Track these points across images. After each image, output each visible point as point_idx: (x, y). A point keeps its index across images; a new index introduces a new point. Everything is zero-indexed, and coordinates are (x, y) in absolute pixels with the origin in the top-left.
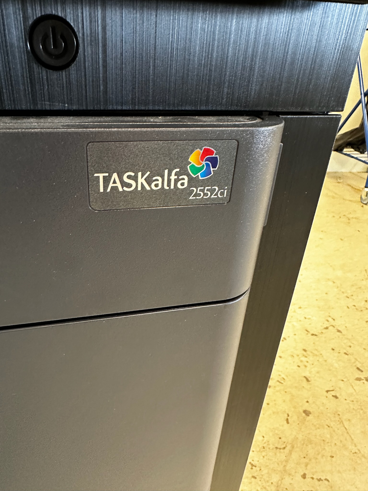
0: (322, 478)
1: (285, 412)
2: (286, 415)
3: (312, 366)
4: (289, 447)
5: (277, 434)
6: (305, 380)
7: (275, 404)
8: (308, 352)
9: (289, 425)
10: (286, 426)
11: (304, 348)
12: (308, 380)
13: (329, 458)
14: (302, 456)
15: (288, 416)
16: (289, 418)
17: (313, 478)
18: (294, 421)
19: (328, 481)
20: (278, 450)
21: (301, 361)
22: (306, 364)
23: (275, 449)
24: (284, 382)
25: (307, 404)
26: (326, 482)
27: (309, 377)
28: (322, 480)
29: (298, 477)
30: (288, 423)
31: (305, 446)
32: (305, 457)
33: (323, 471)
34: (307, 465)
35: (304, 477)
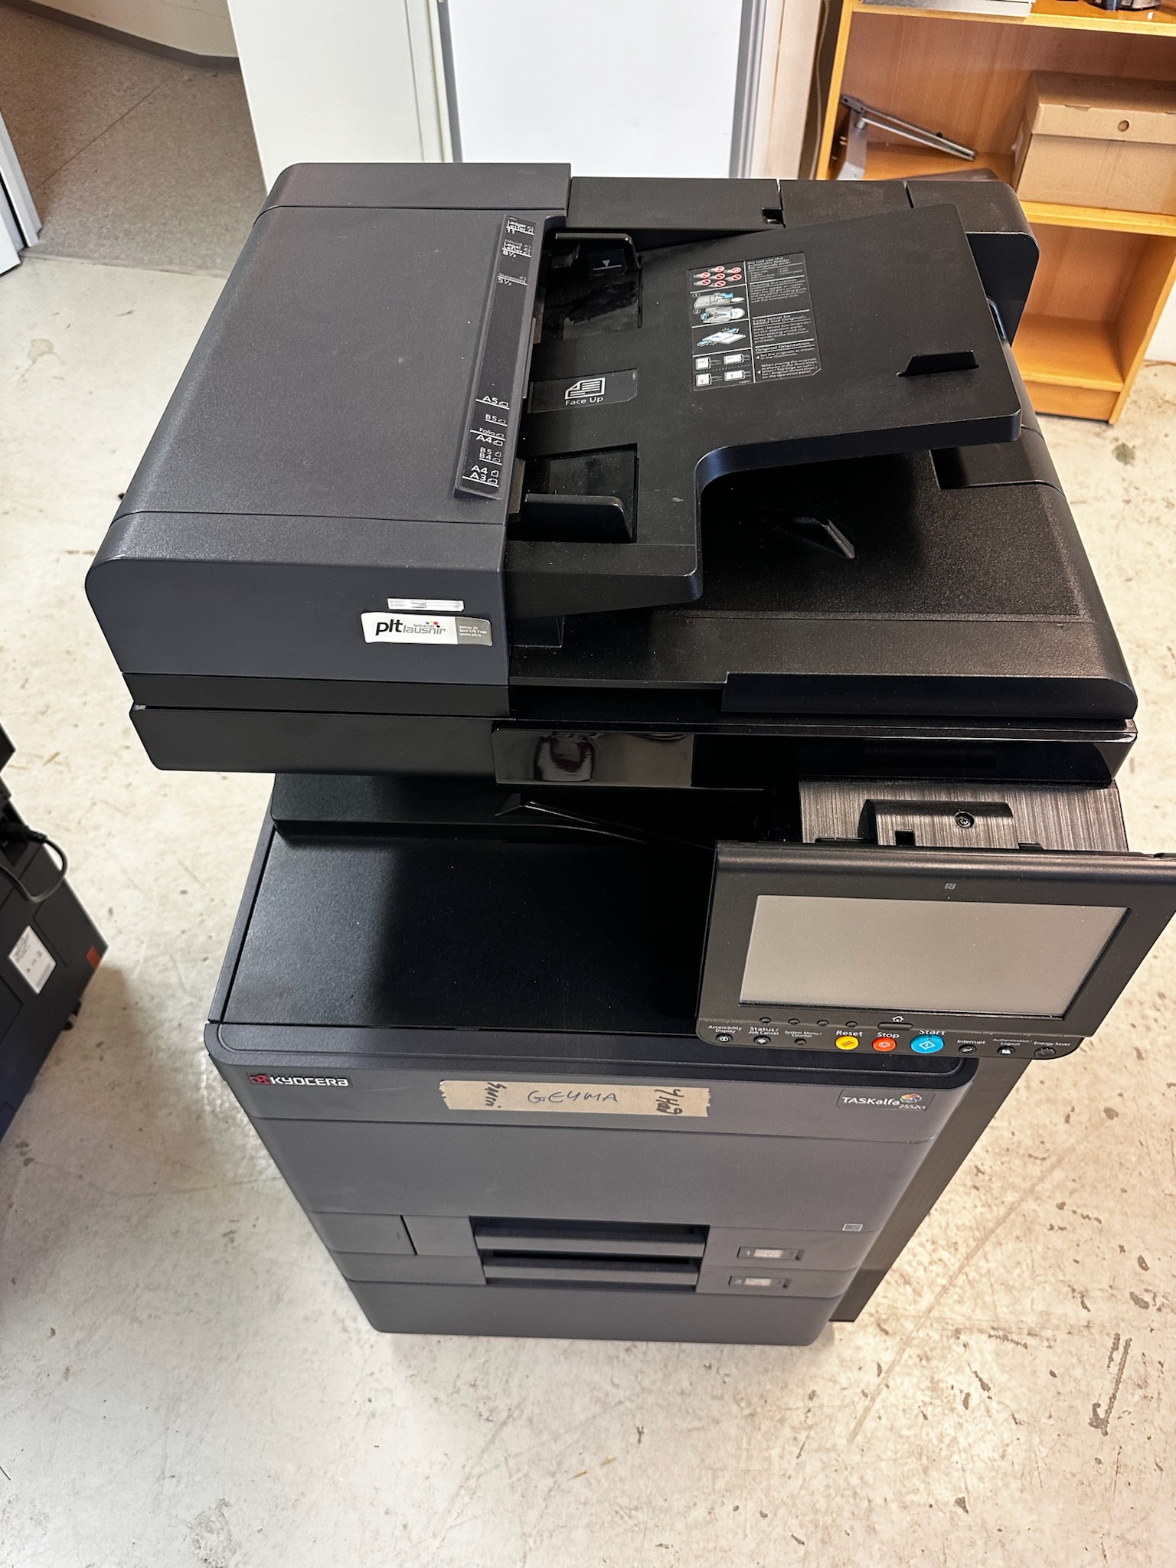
0: (1090, 1216)
1: (1070, 1103)
2: (1070, 1109)
3: (1164, 1031)
4: (1053, 1159)
5: (1040, 1135)
6: (1135, 1054)
7: (1056, 1086)
8: (1167, 1001)
9: (1068, 1125)
10: (1062, 1127)
11: (1163, 991)
12: (1140, 1056)
13: (1118, 1191)
14: (1071, 1178)
15: (1073, 1110)
16: (1071, 1114)
17: (1075, 1212)
18: (1080, 1123)
19: (1100, 1222)
20: (1032, 1159)
21: (1144, 1017)
22: (1152, 1024)
23: (1026, 1158)
24: (1090, 1049)
25: (1120, 1098)
26: (1096, 1223)
27: (1146, 1051)
28: (1090, 1219)
29: (1051, 1206)
30: (1067, 1121)
31: (1082, 1164)
32: (1074, 1180)
33: (1097, 1207)
34: (1073, 1192)
35: (1061, 1206)
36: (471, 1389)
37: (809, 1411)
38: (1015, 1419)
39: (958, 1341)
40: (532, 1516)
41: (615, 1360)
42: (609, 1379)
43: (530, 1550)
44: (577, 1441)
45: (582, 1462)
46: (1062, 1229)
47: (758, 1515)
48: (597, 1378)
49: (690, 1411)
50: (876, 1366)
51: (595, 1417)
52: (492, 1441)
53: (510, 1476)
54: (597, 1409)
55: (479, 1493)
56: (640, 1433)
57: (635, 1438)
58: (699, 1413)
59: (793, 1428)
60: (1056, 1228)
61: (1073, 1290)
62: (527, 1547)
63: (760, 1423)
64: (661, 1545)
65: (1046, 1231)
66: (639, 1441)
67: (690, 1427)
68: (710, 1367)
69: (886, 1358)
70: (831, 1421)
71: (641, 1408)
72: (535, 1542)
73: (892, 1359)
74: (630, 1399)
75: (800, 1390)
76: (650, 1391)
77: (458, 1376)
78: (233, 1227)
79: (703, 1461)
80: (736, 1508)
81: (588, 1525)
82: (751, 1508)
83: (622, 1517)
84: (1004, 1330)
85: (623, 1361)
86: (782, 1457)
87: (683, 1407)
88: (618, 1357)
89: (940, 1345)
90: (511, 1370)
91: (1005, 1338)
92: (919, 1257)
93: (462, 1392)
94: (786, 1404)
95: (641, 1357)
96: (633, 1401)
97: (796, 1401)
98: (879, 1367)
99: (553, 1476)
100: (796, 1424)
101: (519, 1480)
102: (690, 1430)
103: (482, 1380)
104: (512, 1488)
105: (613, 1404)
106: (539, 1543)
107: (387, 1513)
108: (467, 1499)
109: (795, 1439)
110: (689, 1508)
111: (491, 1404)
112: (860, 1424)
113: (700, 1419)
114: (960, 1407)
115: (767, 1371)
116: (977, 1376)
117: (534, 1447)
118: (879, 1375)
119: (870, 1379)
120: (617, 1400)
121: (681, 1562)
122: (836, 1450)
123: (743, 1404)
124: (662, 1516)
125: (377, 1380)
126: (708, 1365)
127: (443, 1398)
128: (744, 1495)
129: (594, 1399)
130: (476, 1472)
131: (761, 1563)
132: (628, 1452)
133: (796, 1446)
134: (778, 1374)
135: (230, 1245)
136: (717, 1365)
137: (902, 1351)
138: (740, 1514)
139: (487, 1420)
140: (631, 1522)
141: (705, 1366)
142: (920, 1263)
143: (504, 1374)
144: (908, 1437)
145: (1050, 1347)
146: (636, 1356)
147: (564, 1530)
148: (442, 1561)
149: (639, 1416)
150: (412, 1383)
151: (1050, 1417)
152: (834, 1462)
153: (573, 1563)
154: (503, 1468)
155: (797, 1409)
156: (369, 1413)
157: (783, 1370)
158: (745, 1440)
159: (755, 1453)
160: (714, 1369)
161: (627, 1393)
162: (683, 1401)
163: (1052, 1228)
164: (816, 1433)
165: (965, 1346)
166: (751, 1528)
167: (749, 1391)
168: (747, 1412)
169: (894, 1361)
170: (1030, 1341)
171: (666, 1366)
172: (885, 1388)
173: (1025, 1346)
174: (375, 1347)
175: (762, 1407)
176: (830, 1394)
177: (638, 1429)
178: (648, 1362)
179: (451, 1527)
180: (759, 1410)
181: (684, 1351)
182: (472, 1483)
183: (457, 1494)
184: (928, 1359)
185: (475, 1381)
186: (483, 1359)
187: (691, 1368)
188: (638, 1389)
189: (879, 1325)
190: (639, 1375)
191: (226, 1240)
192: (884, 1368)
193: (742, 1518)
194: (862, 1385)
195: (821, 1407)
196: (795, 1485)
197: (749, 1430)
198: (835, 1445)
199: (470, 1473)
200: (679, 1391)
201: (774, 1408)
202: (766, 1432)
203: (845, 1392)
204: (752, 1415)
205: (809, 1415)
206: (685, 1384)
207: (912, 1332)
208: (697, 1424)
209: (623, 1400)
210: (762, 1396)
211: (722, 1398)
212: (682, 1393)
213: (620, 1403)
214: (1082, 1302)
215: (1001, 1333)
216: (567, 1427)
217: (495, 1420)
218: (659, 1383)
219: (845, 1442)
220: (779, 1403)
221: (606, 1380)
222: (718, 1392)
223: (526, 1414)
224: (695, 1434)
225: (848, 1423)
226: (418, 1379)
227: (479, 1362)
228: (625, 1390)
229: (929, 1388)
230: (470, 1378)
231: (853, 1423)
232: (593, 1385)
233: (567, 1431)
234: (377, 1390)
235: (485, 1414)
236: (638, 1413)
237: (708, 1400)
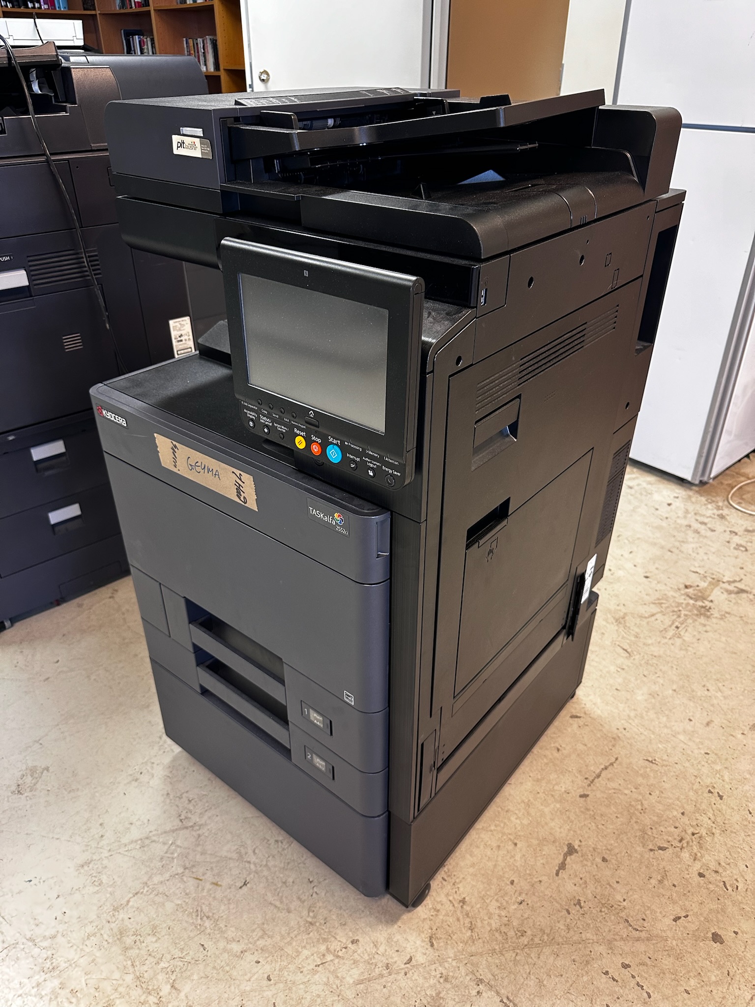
0: (645, 988)
1: (687, 911)
2: (683, 914)
4: (643, 935)
5: (645, 915)
7: (685, 894)
9: (674, 923)
10: (668, 921)
13: (682, 989)
14: (648, 955)
15: (686, 916)
16: (683, 918)
17: (633, 977)
18: (686, 927)
19: (650, 997)
20: (627, 924)
23: (622, 920)
25: (733, 934)
26: (645, 995)
28: (643, 989)
29: (618, 960)
30: (675, 920)
31: (666, 953)
32: (650, 958)
33: (654, 986)
34: (643, 964)
35: (625, 966)
36: (187, 802)
37: (346, 948)
39: (475, 987)
40: (157, 879)
41: (266, 841)
42: (254, 847)
43: (142, 893)
44: (211, 863)
45: (204, 874)
46: (614, 980)
47: (266, 976)
48: (249, 842)
49: (280, 894)
50: (408, 957)
51: (230, 859)
52: (173, 831)
53: (166, 853)
54: (235, 856)
55: (145, 849)
56: (245, 884)
57: (239, 884)
58: (284, 899)
59: (328, 949)
60: (610, 975)
62: (142, 890)
63: (311, 931)
64: (203, 945)
65: (600, 972)
66: (241, 888)
67: (273, 902)
68: (311, 882)
69: (420, 958)
70: (354, 963)
71: (257, 873)
72: (147, 891)
73: (423, 962)
74: (255, 864)
75: (351, 934)
76: (269, 869)
77: (187, 792)
79: (263, 924)
80: (258, 962)
81: (178, 905)
82: (266, 968)
83: (197, 916)
85: (270, 844)
86: (307, 958)
87: (278, 890)
88: (268, 840)
89: (461, 979)
90: (213, 808)
92: (492, 922)
93: (182, 800)
94: (335, 934)
95: (280, 850)
96: (256, 867)
97: (343, 937)
98: (411, 959)
99: (185, 869)
100: (332, 948)
101: (169, 857)
102: (271, 903)
103: (196, 802)
104: (162, 859)
105: (245, 860)
106: (148, 893)
107: (101, 825)
108: (138, 847)
109: (324, 955)
110: (234, 940)
111: (189, 815)
112: (369, 980)
113: (282, 902)
115: (341, 908)
117: (189, 849)
118: (405, 964)
119: (399, 961)
120: (249, 860)
121: (204, 963)
122: (341, 981)
123: (311, 914)
124: (216, 932)
125: (153, 767)
126: (311, 880)
127: (171, 796)
128: (268, 959)
129: (238, 851)
130: (154, 838)
131: (244, 1002)
132: (230, 888)
133: (321, 960)
134: (346, 915)
136: (315, 884)
137: (433, 963)
138: (257, 967)
139: (181, 820)
140: (199, 921)
141: (309, 879)
142: (489, 924)
143: (208, 806)
146: (278, 847)
147: (165, 897)
148: (102, 864)
149: (252, 876)
150: (165, 779)
152: (335, 986)
153: (154, 916)
154: (166, 847)
155: (339, 941)
156: (135, 778)
157: (351, 915)
158: (296, 932)
159: (294, 944)
160: (312, 885)
161: (257, 861)
162: (281, 887)
163: (607, 973)
164: (339, 963)
165: (478, 992)
166: (256, 979)
167: (321, 911)
168: (309, 919)
169: (422, 964)
171: (288, 863)
172: (403, 974)
175: (321, 924)
176: (366, 950)
177: (246, 881)
178: (281, 854)
179: (119, 853)
180: (318, 924)
181: (305, 864)
182: (147, 842)
183: (136, 841)
184: (446, 980)
185: (192, 799)
186: (205, 793)
187: (301, 874)
188: (264, 863)
189: (431, 938)
190: (271, 857)
192: (414, 962)
193: (255, 970)
194: (390, 961)
195: (354, 952)
196: (299, 977)
197: (302, 929)
198: (344, 978)
199: (150, 837)
200: (284, 881)
201: (327, 930)
202: (310, 938)
203: (376, 956)
204: (311, 923)
205: (344, 950)
206: (291, 880)
207: (450, 958)
208: (278, 904)
209: (252, 862)
210: (325, 919)
211: (303, 902)
212: (285, 883)
213: (249, 862)
216: (213, 853)
217: (184, 823)
218: (277, 869)
219: (351, 981)
220: (331, 930)
221: (252, 846)
222: (304, 898)
223: (200, 832)
224: (272, 908)
225: (362, 973)
226: (169, 780)
227: (202, 792)
228: (257, 859)
229: (431, 996)
230: (191, 797)
231: (366, 976)
232: (244, 843)
233: (211, 854)
234: (148, 771)
235: (183, 817)
236: (253, 874)
237: (295, 897)
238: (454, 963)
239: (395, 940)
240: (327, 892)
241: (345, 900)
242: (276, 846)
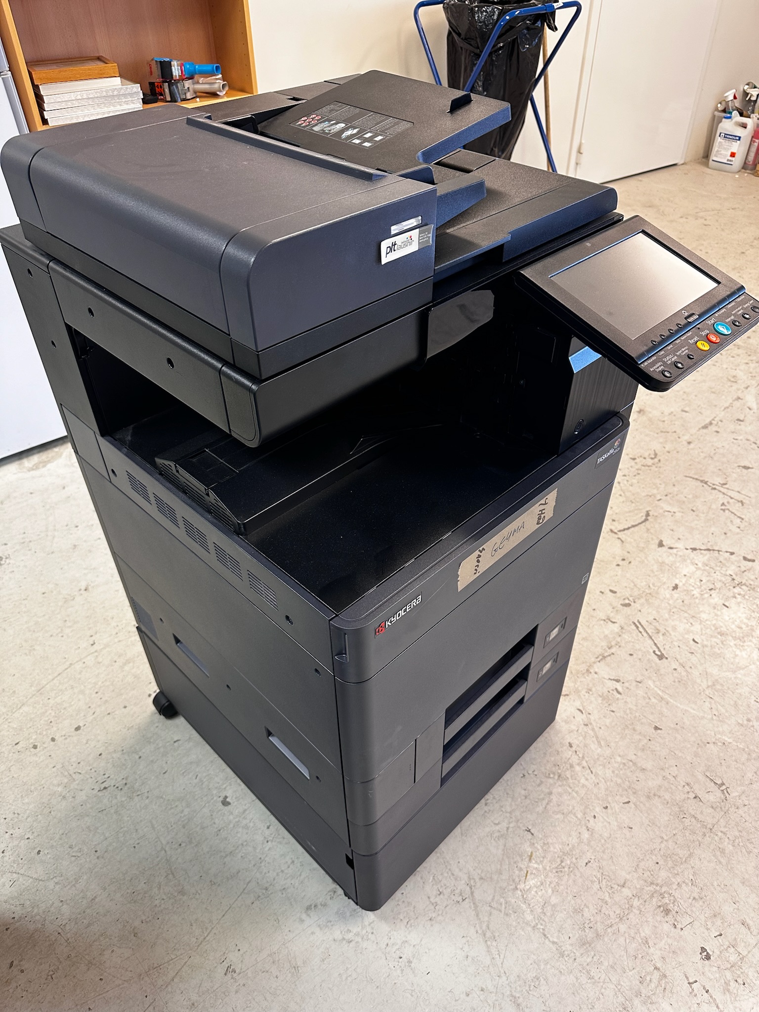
36: (441, 896)
37: (576, 752)
38: (638, 682)
39: (592, 674)
40: (529, 917)
41: (486, 814)
42: (492, 825)
43: (543, 930)
44: (510, 864)
45: (521, 869)
47: (604, 810)
48: (487, 829)
49: (537, 800)
50: (578, 711)
51: (505, 846)
52: (476, 907)
53: (500, 911)
54: (502, 842)
55: (497, 935)
56: (529, 831)
57: (529, 836)
58: (541, 797)
59: (578, 764)
61: (604, 620)
62: (541, 930)
63: (566, 776)
64: (587, 864)
66: (532, 834)
67: (544, 806)
68: (524, 776)
69: (578, 704)
70: (587, 747)
71: (518, 821)
72: (542, 924)
74: (510, 823)
75: (565, 748)
76: (513, 811)
77: (429, 898)
78: (226, 965)
79: (563, 814)
80: (595, 817)
81: (553, 891)
82: (598, 810)
83: (561, 871)
84: (600, 655)
85: (490, 811)
86: (587, 779)
87: (533, 802)
88: (486, 812)
90: (449, 867)
91: (604, 657)
93: (439, 902)
94: (566, 758)
95: (494, 801)
96: (512, 821)
97: (568, 753)
98: (579, 710)
99: (517, 889)
100: (577, 761)
101: (506, 908)
102: (546, 807)
103: (441, 886)
104: (507, 915)
105: (506, 832)
106: (544, 923)
107: (468, 995)
108: (494, 944)
109: (583, 767)
110: (579, 837)
111: (457, 892)
112: (597, 738)
113: (543, 799)
114: (619, 696)
115: (545, 754)
116: (611, 680)
117: (495, 887)
118: (582, 713)
119: (580, 718)
120: (505, 829)
121: (601, 861)
122: (601, 756)
123: (552, 776)
124: (574, 853)
125: (393, 944)
127: (433, 915)
128: (591, 808)
129: (497, 839)
130: (484, 927)
131: (626, 826)
132: (534, 844)
133: (587, 769)
135: (235, 975)
136: (526, 772)
137: (579, 696)
138: (598, 817)
139: (463, 900)
140: (566, 869)
141: (522, 777)
143: (448, 873)
144: (616, 724)
145: (620, 646)
146: (492, 803)
147: (546, 905)
148: (515, 982)
149: (521, 825)
150: (411, 926)
151: (647, 670)
152: (605, 761)
153: (565, 913)
154: (494, 912)
155: (571, 756)
156: (407, 964)
157: (550, 747)
158: (568, 788)
159: (576, 789)
160: (526, 774)
161: (506, 821)
162: (530, 800)
164: (588, 757)
165: (595, 673)
166: (608, 817)
167: (548, 768)
168: (556, 777)
169: (582, 703)
170: (613, 650)
171: (507, 794)
172: (590, 716)
173: (613, 654)
174: (374, 932)
175: (559, 769)
176: (575, 738)
177: (526, 830)
178: (499, 800)
179: (502, 964)
180: (560, 771)
181: (508, 780)
182: (488, 934)
183: (488, 947)
184: (591, 690)
185: (439, 890)
186: (431, 878)
187: (518, 784)
188: (508, 815)
190: (502, 809)
191: (229, 975)
192: (581, 708)
193: (600, 818)
194: (582, 723)
195: (578, 746)
196: (602, 785)
197: (565, 783)
198: (598, 754)
199: (483, 931)
200: (524, 798)
201: (564, 765)
202: (571, 777)
203: (580, 731)
204: (559, 776)
205: (578, 753)
206: (523, 792)
207: (574, 686)
208: (545, 802)
209: (507, 826)
210: (555, 765)
211: (542, 782)
212: (526, 797)
213: (508, 828)
214: (612, 622)
215: (601, 657)
216: (499, 863)
217: (467, 896)
218: (513, 804)
219: (600, 749)
220: (563, 761)
221: (491, 826)
222: (538, 782)
223: (477, 878)
224: (548, 807)
225: (593, 741)
226: (412, 921)
227: (430, 881)
228: (504, 821)
229: (602, 700)
230: (435, 892)
231: (594, 739)
232: (489, 834)
233: (501, 865)
234: (398, 949)
235: (460, 899)
236: (519, 824)
237: (538, 789)
238: (578, 684)
239: (566, 718)
240: (532, 763)
241: (538, 750)
242: (491, 805)
